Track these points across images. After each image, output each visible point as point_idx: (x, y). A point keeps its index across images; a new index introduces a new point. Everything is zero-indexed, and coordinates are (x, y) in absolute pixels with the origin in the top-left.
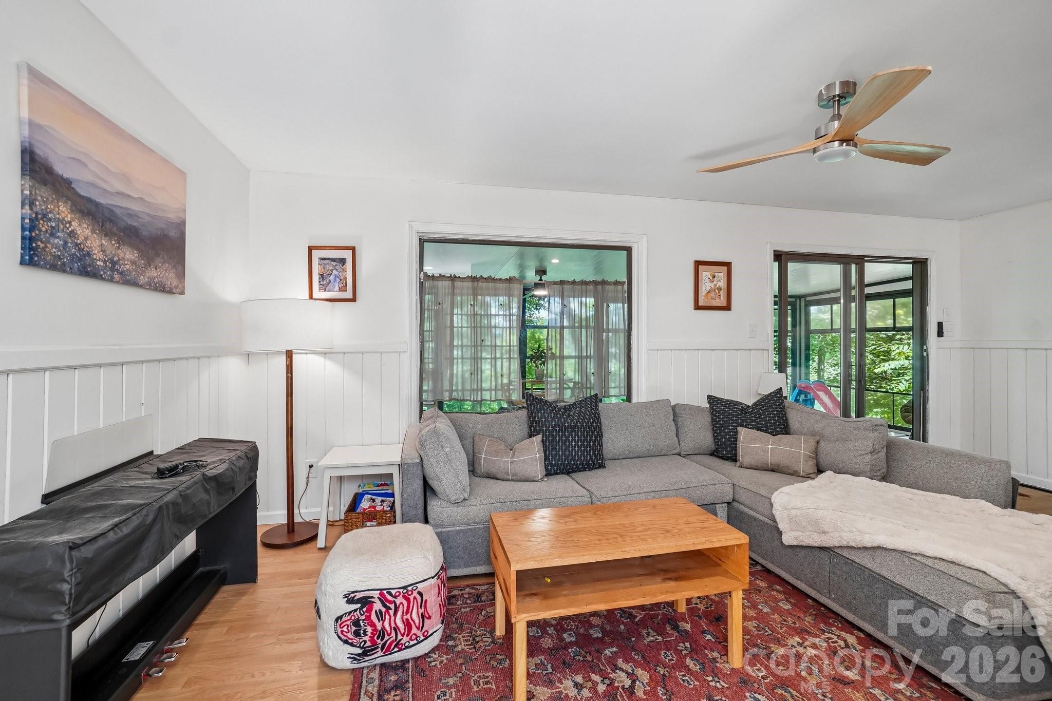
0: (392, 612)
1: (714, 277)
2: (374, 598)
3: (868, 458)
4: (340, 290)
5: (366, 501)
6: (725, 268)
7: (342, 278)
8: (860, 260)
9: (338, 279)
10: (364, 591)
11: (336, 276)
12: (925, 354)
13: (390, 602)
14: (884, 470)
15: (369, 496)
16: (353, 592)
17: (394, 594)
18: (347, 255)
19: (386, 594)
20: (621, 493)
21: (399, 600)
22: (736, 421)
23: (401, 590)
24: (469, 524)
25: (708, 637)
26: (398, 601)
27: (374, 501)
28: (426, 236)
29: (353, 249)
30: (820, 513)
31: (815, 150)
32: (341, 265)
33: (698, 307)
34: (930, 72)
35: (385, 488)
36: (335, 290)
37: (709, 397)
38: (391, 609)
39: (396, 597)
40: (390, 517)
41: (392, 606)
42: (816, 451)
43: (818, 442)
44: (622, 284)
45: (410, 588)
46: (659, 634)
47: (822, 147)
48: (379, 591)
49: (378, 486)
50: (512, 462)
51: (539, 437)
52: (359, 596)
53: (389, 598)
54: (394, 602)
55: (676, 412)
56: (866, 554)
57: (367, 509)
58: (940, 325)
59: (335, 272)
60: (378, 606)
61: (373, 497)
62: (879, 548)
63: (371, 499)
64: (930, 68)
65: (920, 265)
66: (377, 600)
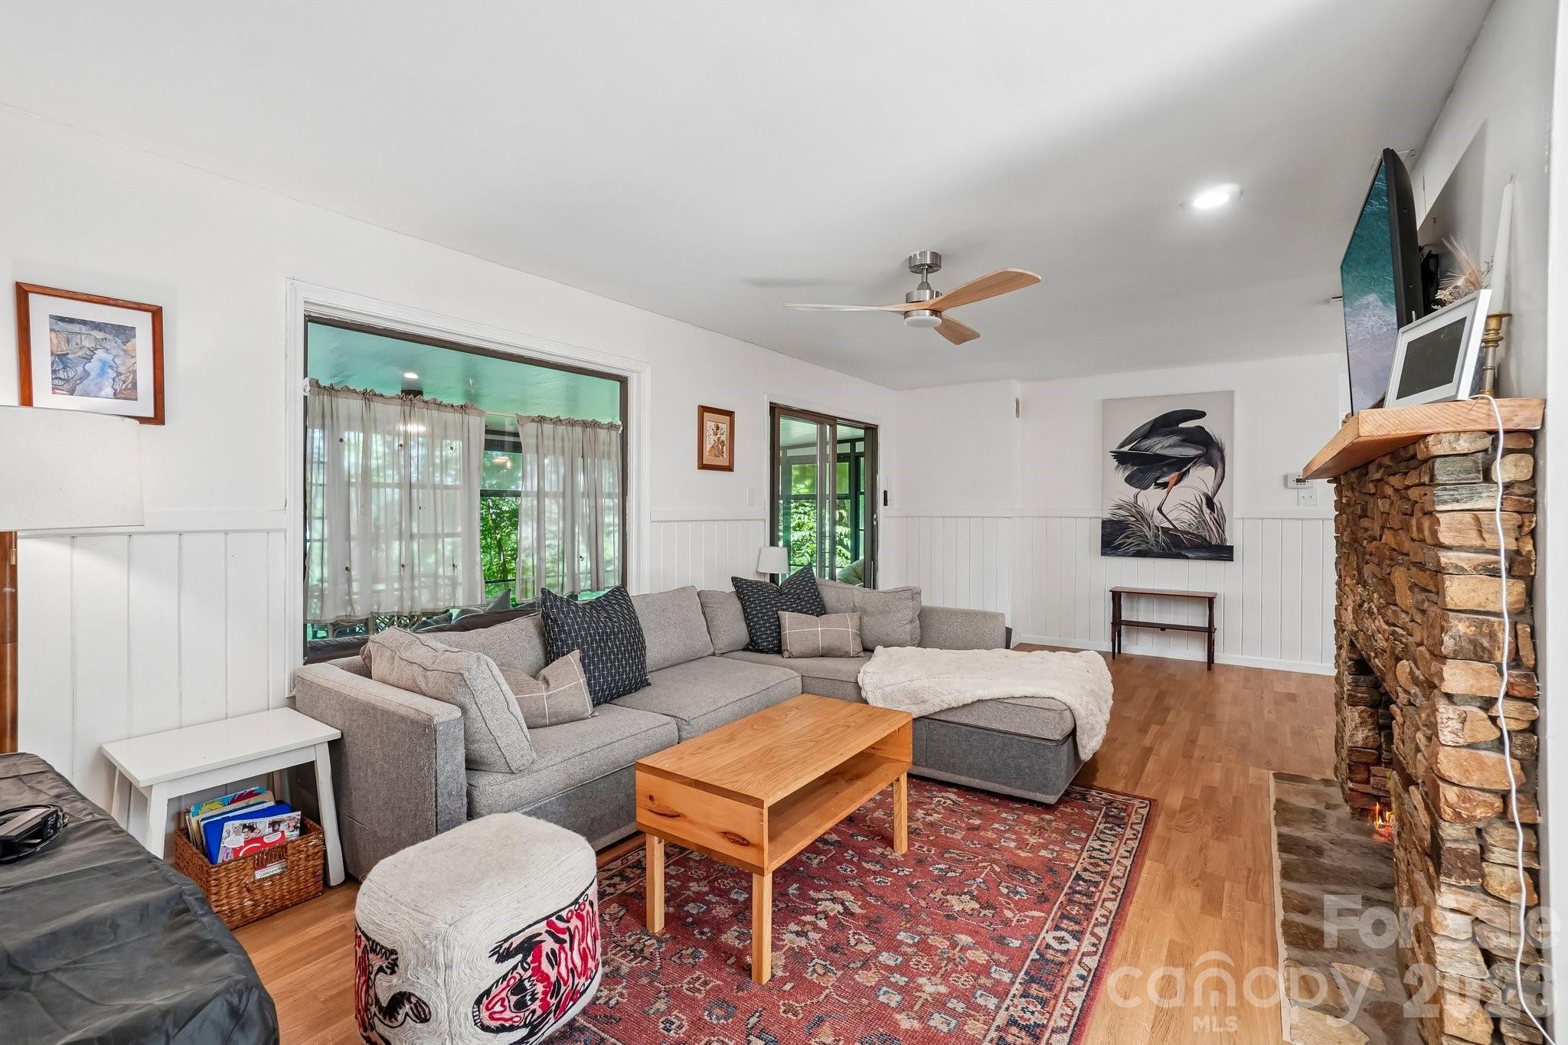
0: (567, 946)
1: (718, 428)
2: (540, 934)
3: (908, 627)
4: (116, 396)
5: (233, 835)
6: (728, 418)
7: (122, 369)
8: (833, 421)
9: (110, 371)
10: (524, 930)
11: (104, 363)
12: (875, 523)
13: (563, 931)
14: (919, 638)
15: (237, 823)
16: (506, 940)
17: (565, 917)
18: (142, 323)
19: (556, 921)
20: (710, 709)
21: (575, 922)
22: (775, 605)
23: (572, 908)
24: (537, 800)
25: (860, 838)
26: (572, 926)
27: (252, 828)
28: (316, 312)
29: (157, 313)
30: (917, 684)
31: (906, 314)
32: (119, 341)
33: (703, 466)
34: (1039, 281)
35: (252, 801)
36: (103, 393)
37: (734, 579)
38: (566, 942)
39: (568, 921)
40: (315, 846)
41: (566, 937)
42: (861, 628)
43: (860, 618)
44: (616, 427)
45: (581, 901)
46: (819, 855)
47: (914, 313)
48: (545, 922)
49: (233, 801)
50: (548, 697)
51: (577, 653)
52: (516, 941)
53: (561, 925)
54: (568, 929)
55: (705, 601)
56: (965, 711)
57: (241, 848)
58: (885, 493)
59: (100, 354)
60: (549, 944)
61: (247, 822)
62: (979, 701)
63: (245, 826)
64: (1040, 278)
65: (871, 431)
66: (545, 937)
